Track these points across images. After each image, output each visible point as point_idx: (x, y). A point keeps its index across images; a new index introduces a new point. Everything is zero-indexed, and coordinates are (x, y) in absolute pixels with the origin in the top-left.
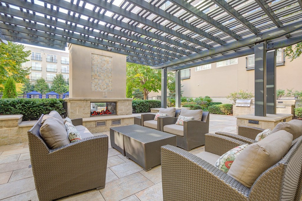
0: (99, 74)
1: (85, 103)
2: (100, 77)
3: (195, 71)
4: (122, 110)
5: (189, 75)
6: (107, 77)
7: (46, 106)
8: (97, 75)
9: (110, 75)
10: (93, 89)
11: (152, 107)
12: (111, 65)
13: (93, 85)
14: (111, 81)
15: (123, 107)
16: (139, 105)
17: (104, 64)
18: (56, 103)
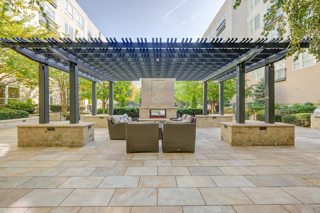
0: (156, 92)
1: (146, 110)
2: (157, 94)
3: (293, 70)
4: (169, 115)
5: (285, 76)
6: (161, 94)
7: (130, 111)
8: (155, 93)
9: (163, 92)
10: (153, 101)
11: (196, 114)
12: (163, 85)
13: (152, 99)
14: (164, 96)
15: (170, 113)
16: (184, 112)
17: (159, 86)
18: (134, 110)
